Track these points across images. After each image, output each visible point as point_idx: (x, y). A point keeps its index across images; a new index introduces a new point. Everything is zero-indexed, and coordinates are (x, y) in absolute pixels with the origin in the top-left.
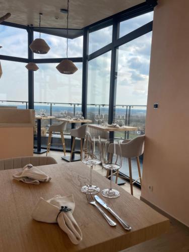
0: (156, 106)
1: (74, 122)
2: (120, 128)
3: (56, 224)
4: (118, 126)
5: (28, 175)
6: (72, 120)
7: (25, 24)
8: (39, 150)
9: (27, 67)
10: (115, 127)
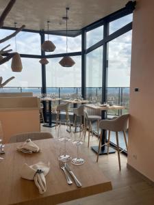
0: (137, 90)
1: (75, 102)
2: (110, 107)
3: (33, 181)
4: (108, 105)
5: (26, 147)
6: (74, 101)
7: (39, 29)
8: (50, 124)
9: (40, 62)
10: (105, 106)
